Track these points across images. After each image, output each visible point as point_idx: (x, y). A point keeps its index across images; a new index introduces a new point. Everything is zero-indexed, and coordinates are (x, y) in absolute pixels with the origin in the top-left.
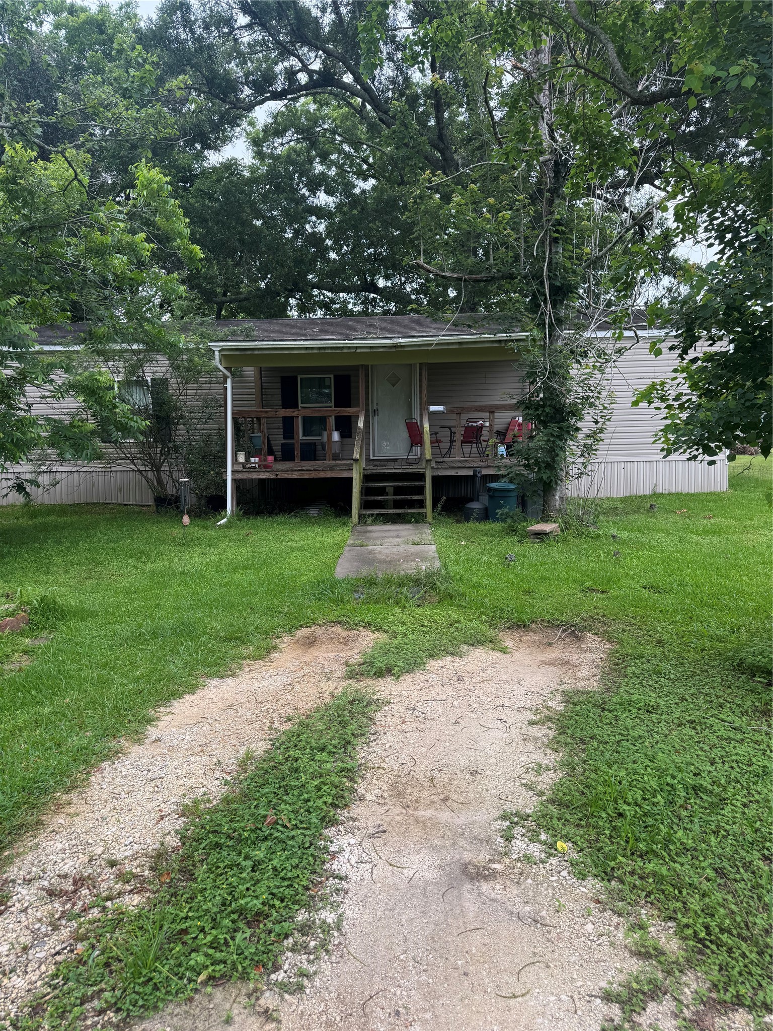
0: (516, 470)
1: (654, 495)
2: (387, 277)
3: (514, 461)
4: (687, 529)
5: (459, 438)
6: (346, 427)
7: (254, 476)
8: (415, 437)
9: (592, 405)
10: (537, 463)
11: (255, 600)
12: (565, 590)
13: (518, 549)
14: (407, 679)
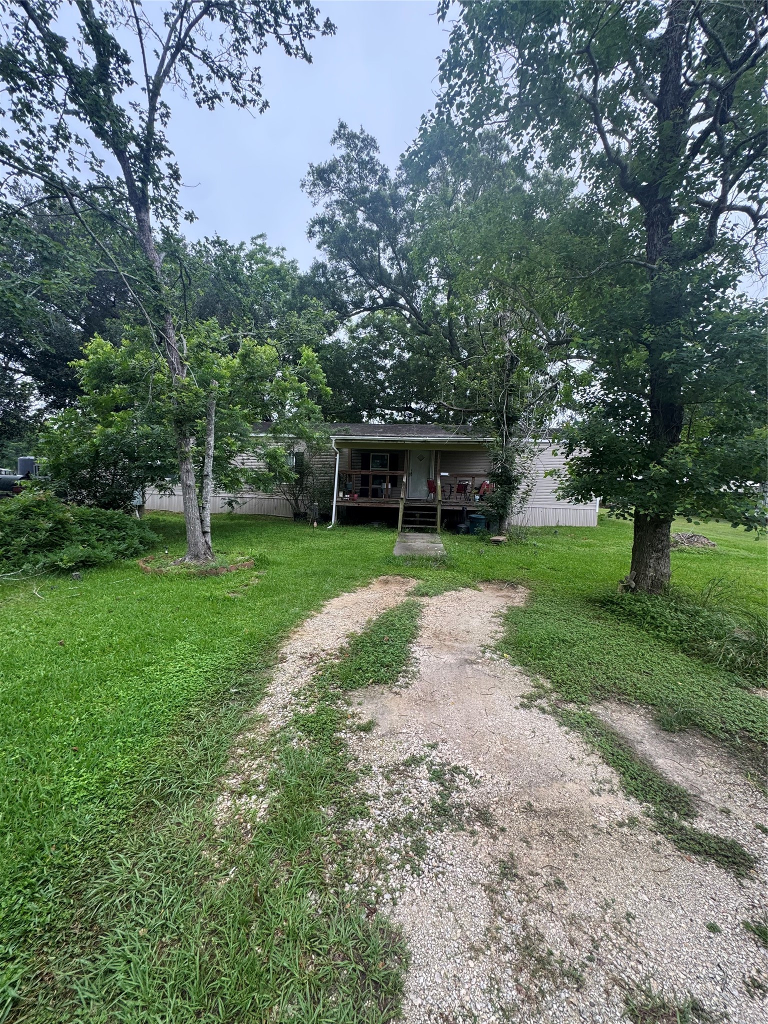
0: (485, 508)
1: (557, 526)
2: (417, 403)
3: (484, 503)
4: (573, 544)
5: (455, 490)
6: (395, 481)
7: (347, 504)
8: (432, 488)
9: (526, 477)
10: (496, 505)
11: (357, 563)
12: (509, 567)
13: (486, 548)
14: (435, 599)
